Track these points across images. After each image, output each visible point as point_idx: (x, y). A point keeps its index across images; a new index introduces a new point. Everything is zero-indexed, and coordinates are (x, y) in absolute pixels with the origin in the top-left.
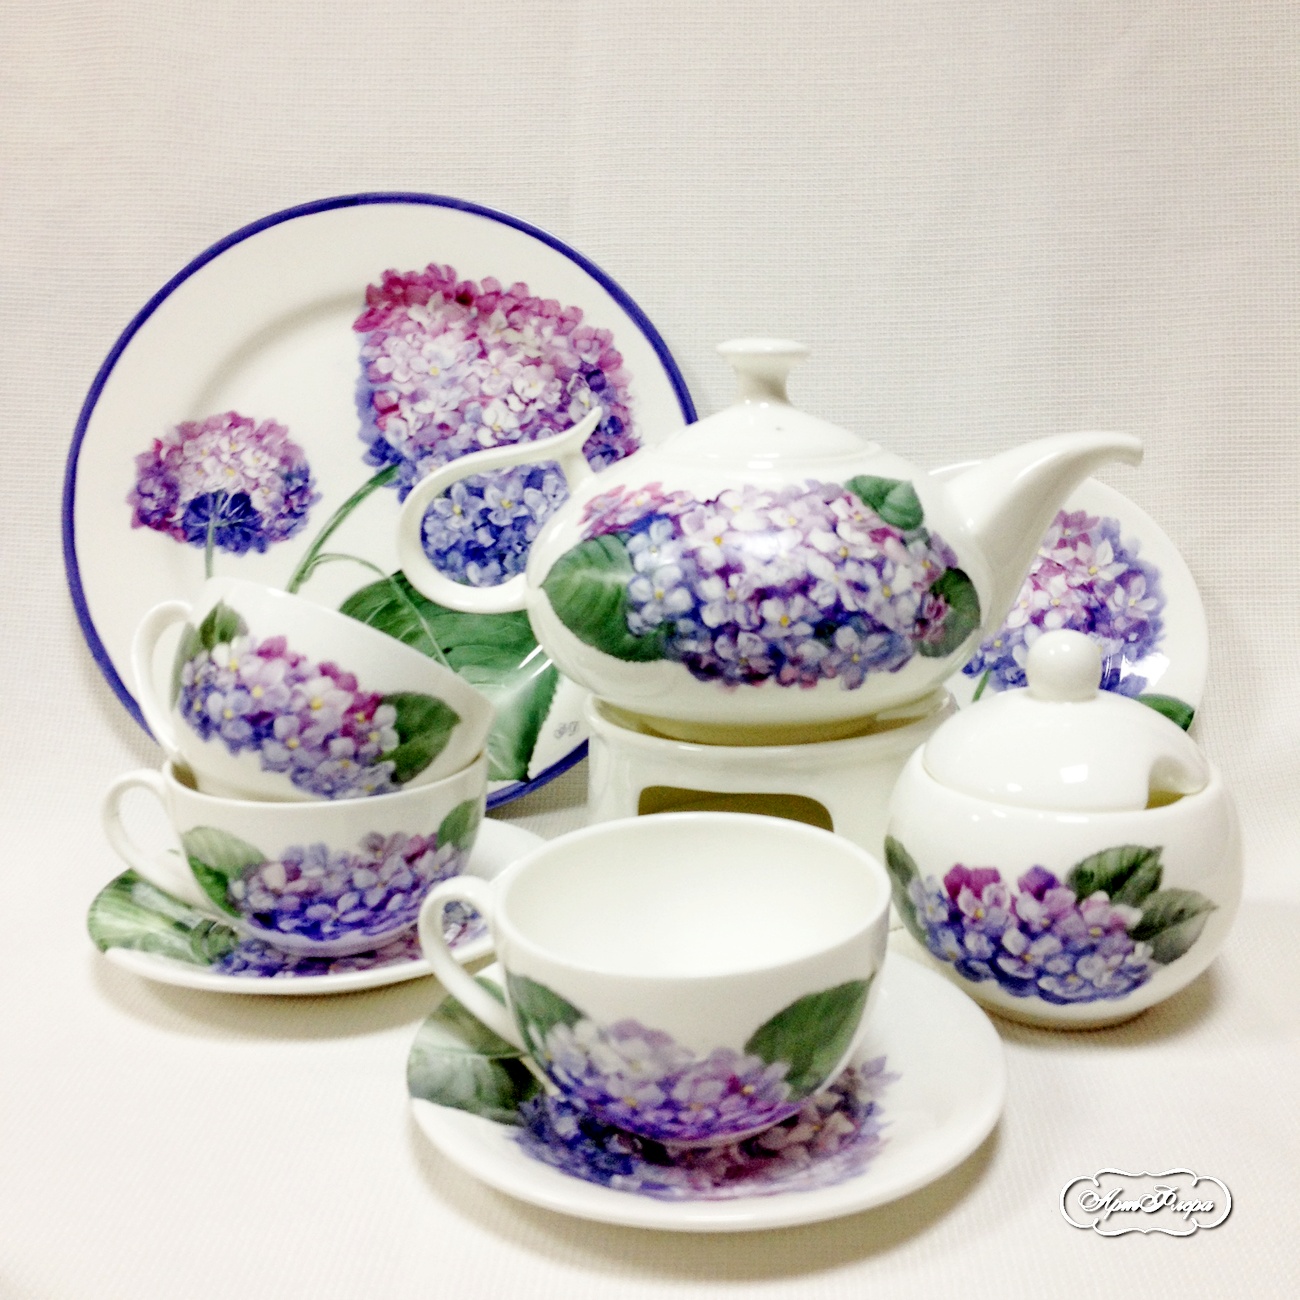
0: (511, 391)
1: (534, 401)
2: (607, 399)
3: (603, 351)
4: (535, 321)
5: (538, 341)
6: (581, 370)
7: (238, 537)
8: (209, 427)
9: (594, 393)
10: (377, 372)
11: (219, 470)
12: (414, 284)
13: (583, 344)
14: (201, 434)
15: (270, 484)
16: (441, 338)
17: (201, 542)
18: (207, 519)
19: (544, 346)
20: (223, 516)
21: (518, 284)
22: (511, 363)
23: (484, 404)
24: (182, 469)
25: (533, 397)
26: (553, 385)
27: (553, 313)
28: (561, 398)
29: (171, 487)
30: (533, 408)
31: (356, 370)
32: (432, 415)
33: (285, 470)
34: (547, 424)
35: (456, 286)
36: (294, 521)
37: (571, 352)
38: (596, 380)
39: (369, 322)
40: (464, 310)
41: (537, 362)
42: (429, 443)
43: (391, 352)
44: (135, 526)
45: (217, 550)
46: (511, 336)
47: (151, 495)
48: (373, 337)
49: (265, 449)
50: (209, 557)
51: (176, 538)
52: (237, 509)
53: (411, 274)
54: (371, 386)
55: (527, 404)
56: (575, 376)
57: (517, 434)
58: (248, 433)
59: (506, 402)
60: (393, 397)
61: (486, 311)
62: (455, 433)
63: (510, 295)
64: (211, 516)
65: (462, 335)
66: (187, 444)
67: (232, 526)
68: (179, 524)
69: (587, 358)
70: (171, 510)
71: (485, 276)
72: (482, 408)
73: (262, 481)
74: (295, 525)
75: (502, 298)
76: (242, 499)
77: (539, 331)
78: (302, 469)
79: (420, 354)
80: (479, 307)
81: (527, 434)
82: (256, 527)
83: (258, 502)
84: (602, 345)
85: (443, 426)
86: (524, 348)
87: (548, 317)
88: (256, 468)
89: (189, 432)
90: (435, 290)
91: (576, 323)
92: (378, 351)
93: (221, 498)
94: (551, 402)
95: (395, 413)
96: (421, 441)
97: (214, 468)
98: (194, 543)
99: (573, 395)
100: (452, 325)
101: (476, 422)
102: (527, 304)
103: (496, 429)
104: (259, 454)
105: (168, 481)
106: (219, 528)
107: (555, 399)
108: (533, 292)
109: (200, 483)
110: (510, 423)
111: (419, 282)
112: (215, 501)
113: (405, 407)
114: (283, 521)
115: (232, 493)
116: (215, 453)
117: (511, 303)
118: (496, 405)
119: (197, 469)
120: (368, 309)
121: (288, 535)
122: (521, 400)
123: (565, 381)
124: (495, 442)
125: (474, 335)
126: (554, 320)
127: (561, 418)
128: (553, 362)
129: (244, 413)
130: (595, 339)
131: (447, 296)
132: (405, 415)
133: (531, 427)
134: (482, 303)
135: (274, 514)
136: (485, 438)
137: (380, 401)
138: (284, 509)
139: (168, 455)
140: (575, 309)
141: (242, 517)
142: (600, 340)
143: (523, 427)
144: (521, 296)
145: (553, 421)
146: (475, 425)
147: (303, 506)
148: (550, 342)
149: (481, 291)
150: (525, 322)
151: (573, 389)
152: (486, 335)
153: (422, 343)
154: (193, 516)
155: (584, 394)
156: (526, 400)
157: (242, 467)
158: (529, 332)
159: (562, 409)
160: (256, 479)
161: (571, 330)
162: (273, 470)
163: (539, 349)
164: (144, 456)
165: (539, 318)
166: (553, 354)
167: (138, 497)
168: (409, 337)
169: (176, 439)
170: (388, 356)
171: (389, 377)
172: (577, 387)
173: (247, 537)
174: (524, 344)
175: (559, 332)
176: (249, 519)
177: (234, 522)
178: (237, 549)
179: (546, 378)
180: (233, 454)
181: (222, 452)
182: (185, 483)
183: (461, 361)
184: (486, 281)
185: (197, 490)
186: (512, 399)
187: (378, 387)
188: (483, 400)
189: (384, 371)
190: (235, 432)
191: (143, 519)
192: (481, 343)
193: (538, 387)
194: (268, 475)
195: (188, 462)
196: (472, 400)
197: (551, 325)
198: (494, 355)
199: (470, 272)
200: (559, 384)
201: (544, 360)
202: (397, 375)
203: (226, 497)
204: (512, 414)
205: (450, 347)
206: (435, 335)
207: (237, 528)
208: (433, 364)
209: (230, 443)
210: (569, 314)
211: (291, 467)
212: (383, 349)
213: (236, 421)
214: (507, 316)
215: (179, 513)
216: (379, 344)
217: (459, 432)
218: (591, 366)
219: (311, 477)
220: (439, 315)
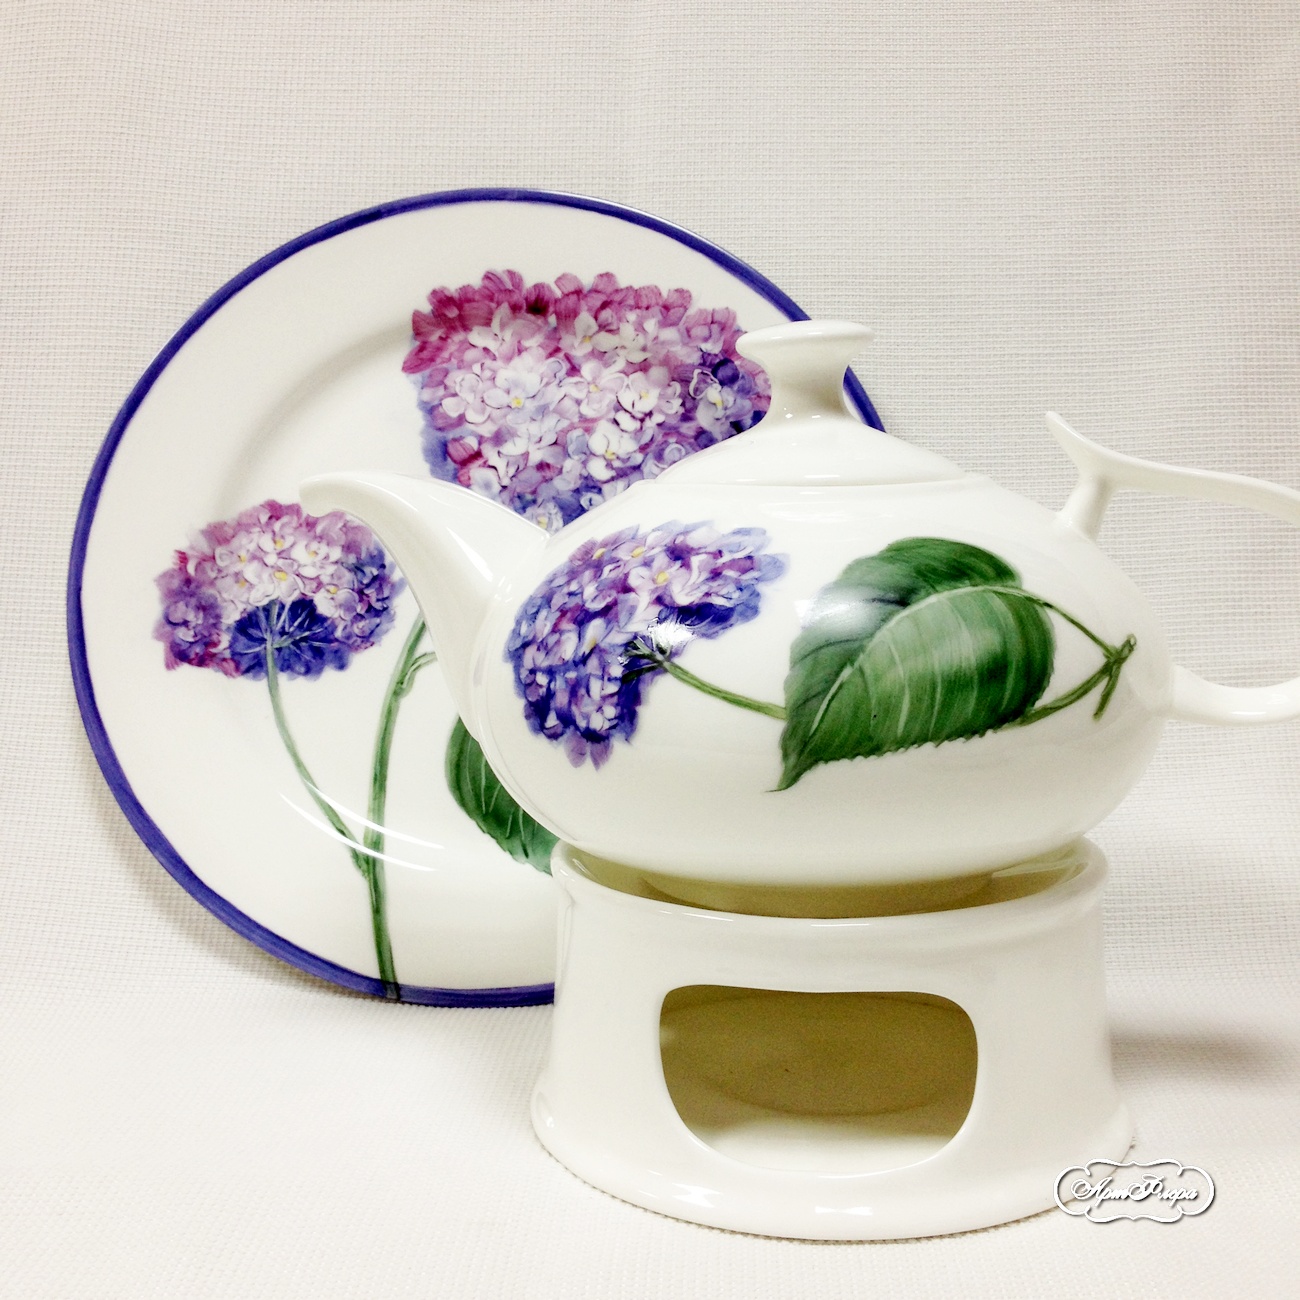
0: (619, 407)
1: (650, 414)
2: (745, 392)
3: (727, 335)
4: (632, 316)
5: (641, 340)
6: (703, 364)
7: (307, 656)
8: (243, 526)
9: (726, 389)
10: (445, 416)
11: (265, 577)
12: (469, 301)
13: (700, 331)
14: (233, 537)
15: (335, 582)
16: (517, 361)
17: (259, 672)
18: (263, 641)
19: (649, 344)
20: (283, 633)
21: (601, 276)
22: (610, 375)
23: (588, 430)
24: (219, 583)
25: (647, 410)
26: (670, 391)
27: (653, 302)
28: (683, 405)
29: (208, 609)
30: (651, 424)
31: (418, 420)
32: (526, 455)
33: (352, 559)
34: (672, 440)
35: (524, 292)
36: (378, 620)
37: (685, 344)
38: (724, 372)
39: (422, 359)
40: (540, 321)
41: (644, 367)
42: (529, 490)
43: (458, 389)
44: (169, 666)
45: (283, 678)
46: (605, 341)
47: (185, 623)
48: (431, 376)
49: (320, 538)
50: (273, 689)
51: (226, 673)
52: (299, 620)
53: (465, 289)
54: (439, 434)
55: (642, 420)
56: (697, 371)
57: (638, 458)
58: (295, 523)
59: (616, 422)
60: (472, 443)
61: (568, 317)
62: (560, 471)
63: (595, 291)
64: (267, 636)
65: (542, 353)
66: (219, 551)
67: (296, 643)
68: (227, 654)
69: (707, 347)
70: (215, 638)
71: (558, 275)
72: (587, 436)
73: (325, 579)
74: (378, 626)
75: (586, 296)
76: (303, 607)
77: (640, 328)
78: (375, 553)
79: (495, 386)
80: (558, 315)
81: (650, 456)
82: (328, 638)
83: (324, 606)
84: (723, 328)
85: (542, 466)
86: (621, 352)
87: (647, 308)
88: (314, 565)
89: (218, 535)
90: (499, 304)
91: (686, 309)
92: (441, 391)
93: (275, 610)
94: (673, 411)
95: (480, 462)
96: (518, 490)
97: (259, 576)
98: (250, 674)
99: (698, 398)
100: (526, 343)
101: (585, 454)
102: (617, 298)
103: (609, 456)
104: (314, 546)
105: (203, 603)
106: (279, 650)
107: (676, 406)
108: (623, 282)
109: (244, 599)
110: (626, 446)
111: (477, 297)
112: (268, 617)
113: (490, 453)
114: (361, 624)
115: (288, 604)
116: (258, 557)
117: (597, 301)
118: (604, 428)
119: (237, 582)
120: (417, 343)
121: (372, 639)
122: (633, 417)
123: (685, 382)
124: (610, 474)
125: (557, 350)
126: (656, 310)
127: (688, 429)
128: (666, 362)
129: (284, 498)
130: (712, 322)
131: (515, 308)
132: (491, 463)
133: (653, 447)
134: (562, 307)
135: (348, 617)
136: (599, 471)
137: (457, 451)
138: (360, 609)
139: (196, 570)
140: (680, 291)
141: (309, 629)
142: (719, 323)
143: (643, 449)
144: (610, 290)
145: (679, 434)
146: (583, 457)
147: (384, 599)
148: (656, 338)
149: (558, 294)
150: (620, 320)
151: (696, 390)
152: (573, 346)
153: (494, 372)
154: (243, 640)
155: (714, 392)
156: (640, 416)
157: (295, 567)
158: (627, 330)
159: (687, 416)
160: (318, 577)
161: (680, 319)
162: (336, 562)
163: (644, 349)
164: (167, 576)
165: (638, 311)
166: (664, 352)
167: (168, 628)
168: (477, 368)
169: (204, 547)
170: (455, 395)
171: (462, 419)
172: (702, 386)
173: (318, 653)
174: (623, 347)
175: (665, 323)
176: (318, 630)
177: (298, 638)
178: (308, 671)
179: (657, 384)
180: (279, 554)
181: (266, 553)
182: (225, 601)
183: (548, 384)
184: (559, 281)
185: (241, 607)
186: (622, 417)
187: (450, 435)
188: (585, 425)
189: (454, 414)
190: (277, 526)
191: (179, 655)
192: (568, 358)
193: (650, 396)
194: (331, 569)
195: (223, 574)
196: (572, 427)
197: (653, 317)
198: (588, 369)
199: (538, 271)
200: (677, 387)
201: (652, 361)
202: (470, 416)
203: (282, 607)
204: (625, 435)
205: (531, 370)
206: (509, 359)
207: (303, 644)
208: (513, 394)
209: (275, 542)
210: (675, 299)
211: (358, 554)
212: (446, 387)
213: (276, 511)
214: (596, 318)
215: (225, 640)
216: (441, 383)
217: (564, 470)
218: (716, 355)
219: (388, 560)
220: (508, 335)
